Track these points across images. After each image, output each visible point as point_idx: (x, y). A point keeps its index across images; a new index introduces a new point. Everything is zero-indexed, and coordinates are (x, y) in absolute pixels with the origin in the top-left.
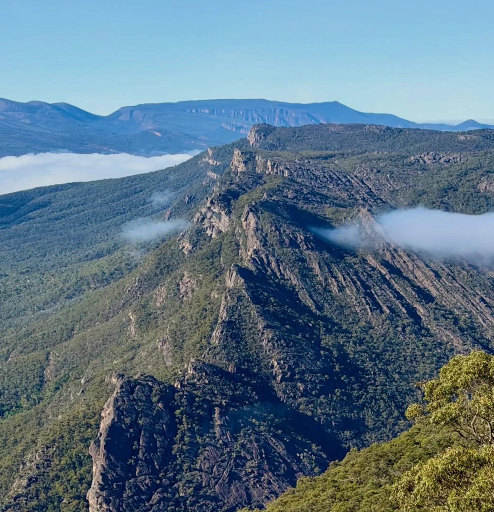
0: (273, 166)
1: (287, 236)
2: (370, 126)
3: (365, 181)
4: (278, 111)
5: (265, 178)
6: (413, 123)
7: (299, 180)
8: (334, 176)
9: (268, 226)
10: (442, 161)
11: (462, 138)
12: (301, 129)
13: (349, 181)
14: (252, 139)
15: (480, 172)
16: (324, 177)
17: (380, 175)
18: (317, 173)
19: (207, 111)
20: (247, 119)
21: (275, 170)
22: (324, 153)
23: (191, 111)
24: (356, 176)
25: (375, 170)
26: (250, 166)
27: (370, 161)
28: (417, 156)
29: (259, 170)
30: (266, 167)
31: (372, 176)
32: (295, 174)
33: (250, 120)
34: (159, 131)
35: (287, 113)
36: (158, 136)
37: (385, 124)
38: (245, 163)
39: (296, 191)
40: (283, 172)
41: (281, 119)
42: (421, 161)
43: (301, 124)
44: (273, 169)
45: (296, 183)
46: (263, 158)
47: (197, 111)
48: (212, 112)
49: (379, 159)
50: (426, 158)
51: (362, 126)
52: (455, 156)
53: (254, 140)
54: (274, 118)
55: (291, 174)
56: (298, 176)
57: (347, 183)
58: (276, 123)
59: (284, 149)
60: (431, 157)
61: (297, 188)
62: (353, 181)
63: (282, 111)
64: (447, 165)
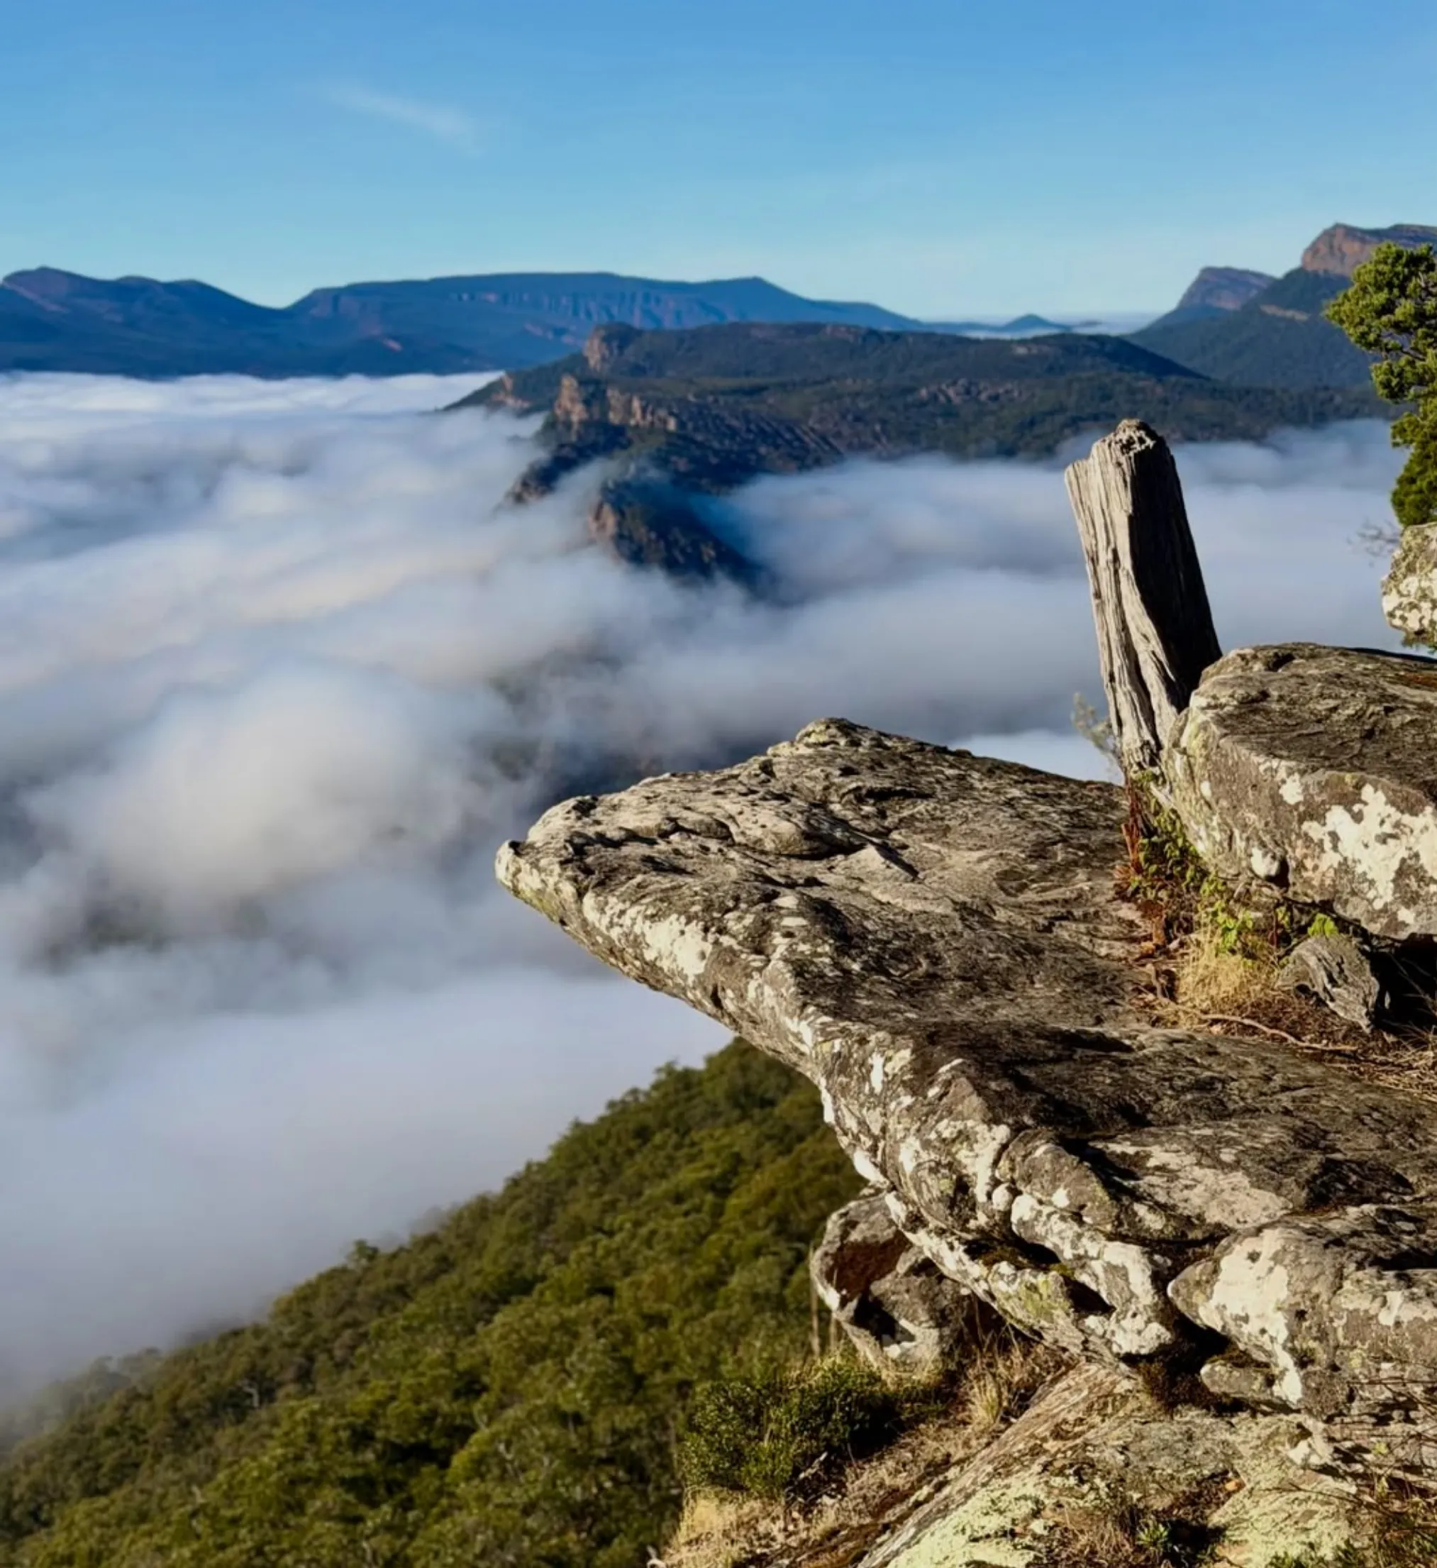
0: (644, 410)
1: (683, 551)
2: (836, 327)
3: (831, 440)
4: (639, 300)
5: (630, 434)
6: (915, 322)
7: (699, 437)
8: (768, 429)
9: (643, 530)
10: (983, 397)
11: (1021, 351)
12: (696, 335)
13: (799, 439)
14: (594, 352)
15: (1060, 419)
16: (749, 431)
17: (860, 426)
18: (735, 423)
19: (492, 297)
20: (576, 313)
21: (649, 418)
22: (746, 382)
23: (460, 298)
24: (812, 430)
25: (850, 417)
26: (596, 411)
27: (840, 397)
28: (934, 388)
29: (614, 418)
30: (629, 412)
31: (846, 430)
32: (690, 425)
33: (582, 315)
34: (395, 338)
35: (658, 301)
36: (392, 350)
37: (864, 323)
38: (587, 403)
39: (692, 460)
40: (665, 422)
41: (647, 313)
42: (942, 398)
43: (690, 323)
44: (644, 417)
45: (695, 442)
46: (622, 392)
47: (472, 298)
48: (505, 298)
49: (857, 394)
50: (951, 392)
51: (816, 328)
52: (1009, 386)
53: (598, 356)
54: (632, 312)
55: (681, 425)
56: (696, 429)
57: (796, 444)
58: (637, 321)
59: (660, 374)
60: (962, 390)
61: (697, 453)
62: (806, 439)
63: (647, 298)
64: (993, 406)
